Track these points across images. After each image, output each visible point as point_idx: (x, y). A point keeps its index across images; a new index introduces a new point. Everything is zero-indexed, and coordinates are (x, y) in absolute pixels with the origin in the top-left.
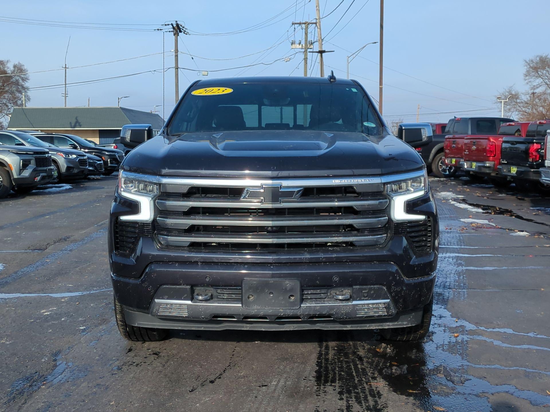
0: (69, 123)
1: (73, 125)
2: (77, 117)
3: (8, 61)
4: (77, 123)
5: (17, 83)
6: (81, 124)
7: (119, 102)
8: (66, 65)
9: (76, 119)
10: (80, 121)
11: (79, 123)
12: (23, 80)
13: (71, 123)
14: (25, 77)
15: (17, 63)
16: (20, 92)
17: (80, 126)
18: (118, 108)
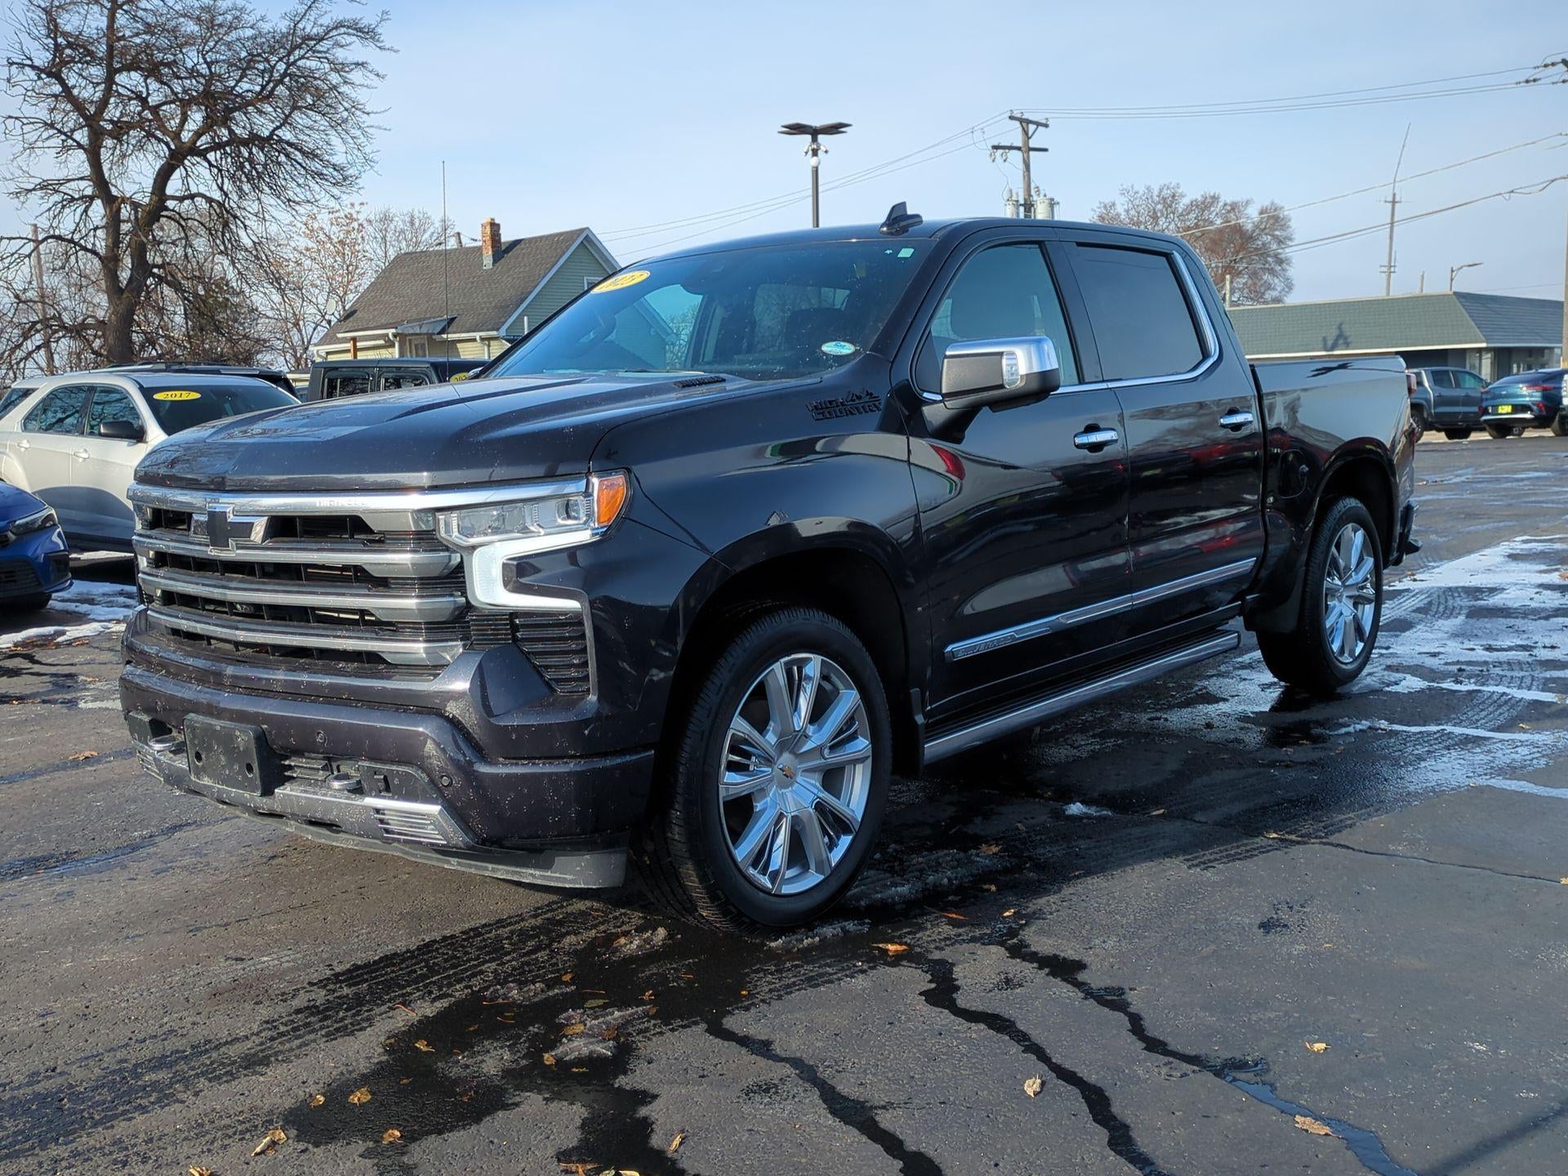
0: (1320, 339)
1: (1330, 343)
2: (1341, 324)
3: (1248, 203)
4: (1342, 339)
5: (1263, 252)
6: (1349, 340)
7: (1452, 280)
8: (1394, 195)
9: (1340, 328)
10: (1347, 334)
11: (1346, 338)
12: (1280, 242)
13: (1325, 340)
14: (1284, 234)
15: (1267, 203)
16: (1272, 272)
17: (1347, 346)
18: (1449, 295)
